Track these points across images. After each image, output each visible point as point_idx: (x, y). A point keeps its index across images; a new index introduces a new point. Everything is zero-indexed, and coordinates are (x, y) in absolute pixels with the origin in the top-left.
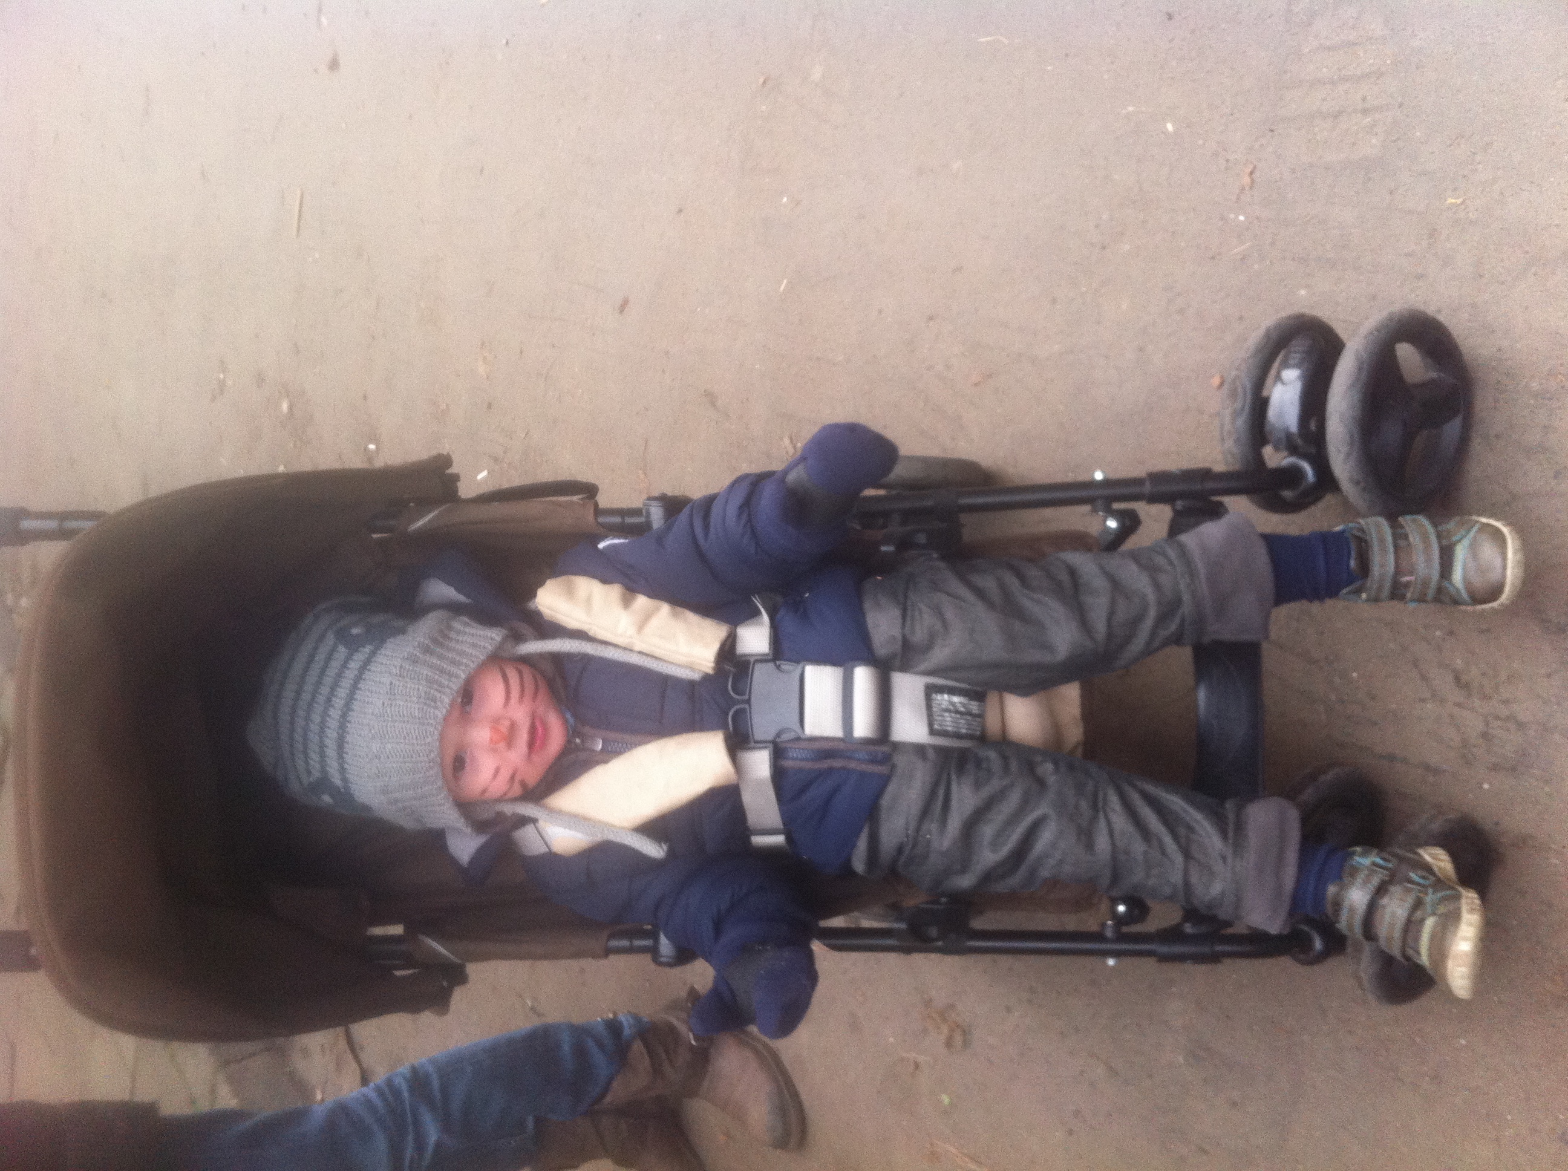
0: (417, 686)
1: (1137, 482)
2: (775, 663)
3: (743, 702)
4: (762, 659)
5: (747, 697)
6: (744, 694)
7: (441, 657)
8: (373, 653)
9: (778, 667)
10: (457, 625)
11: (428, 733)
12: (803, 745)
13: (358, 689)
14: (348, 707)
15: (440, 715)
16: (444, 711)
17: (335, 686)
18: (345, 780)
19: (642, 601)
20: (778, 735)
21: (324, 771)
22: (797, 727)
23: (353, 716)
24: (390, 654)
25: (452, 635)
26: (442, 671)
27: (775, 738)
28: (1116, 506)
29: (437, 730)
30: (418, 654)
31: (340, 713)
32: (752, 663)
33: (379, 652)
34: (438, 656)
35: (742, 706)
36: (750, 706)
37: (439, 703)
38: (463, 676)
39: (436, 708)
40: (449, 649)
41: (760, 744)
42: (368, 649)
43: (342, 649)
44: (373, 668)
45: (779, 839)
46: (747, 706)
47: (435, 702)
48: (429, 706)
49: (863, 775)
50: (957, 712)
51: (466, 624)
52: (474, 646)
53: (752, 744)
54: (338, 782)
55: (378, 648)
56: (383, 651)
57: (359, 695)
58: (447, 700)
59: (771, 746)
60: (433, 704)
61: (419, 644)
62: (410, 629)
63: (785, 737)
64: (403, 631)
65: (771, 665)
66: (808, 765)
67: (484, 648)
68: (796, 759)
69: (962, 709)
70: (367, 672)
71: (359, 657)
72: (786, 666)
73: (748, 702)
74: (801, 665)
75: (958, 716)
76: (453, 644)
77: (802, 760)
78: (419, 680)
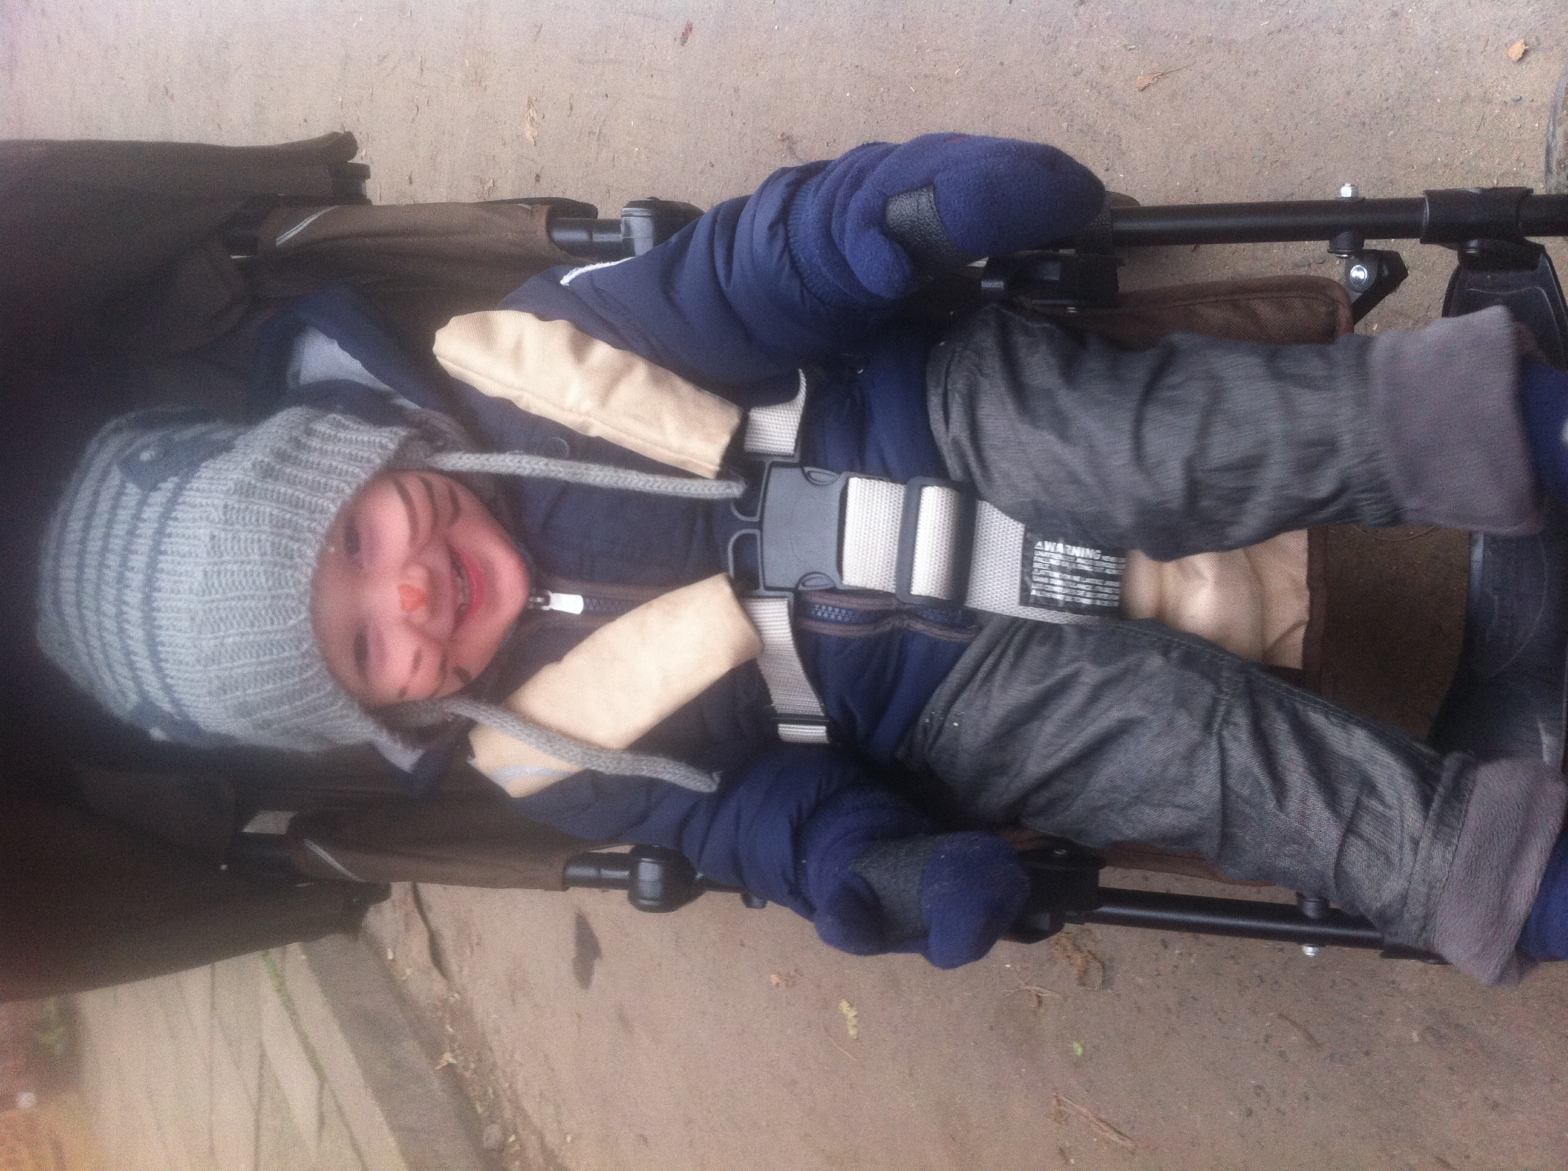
0: (256, 537)
1: (1411, 205)
2: (803, 471)
3: (752, 525)
4: (782, 462)
5: (756, 519)
6: (754, 515)
7: (292, 482)
8: (179, 489)
9: (807, 476)
10: (322, 427)
11: (290, 612)
12: (843, 599)
13: (161, 553)
14: (150, 585)
15: (304, 580)
16: (310, 571)
17: (127, 550)
18: (175, 702)
19: (602, 352)
20: (801, 581)
21: (143, 694)
22: (832, 571)
23: (161, 599)
24: (206, 487)
25: (315, 443)
26: (297, 505)
27: (797, 586)
28: (1371, 244)
29: (304, 604)
30: (253, 482)
31: (140, 596)
32: (767, 466)
33: (188, 486)
34: (288, 481)
35: (750, 531)
36: (761, 530)
37: (298, 560)
38: (333, 509)
39: (295, 567)
40: (309, 466)
41: (776, 591)
42: (169, 485)
43: (132, 489)
44: (180, 515)
45: (817, 733)
46: (757, 532)
47: (291, 558)
48: (283, 566)
50: (1077, 572)
51: (339, 425)
52: (352, 458)
53: (762, 591)
54: (167, 707)
55: (187, 478)
56: (195, 484)
57: (165, 563)
58: (311, 553)
59: (790, 595)
60: (288, 562)
61: (254, 465)
62: (240, 442)
63: (813, 583)
64: (227, 447)
65: (796, 473)
67: (369, 461)
69: (1087, 568)
70: (171, 523)
71: (158, 498)
72: (820, 475)
73: (760, 526)
74: (844, 475)
75: (1076, 578)
76: (314, 458)
78: (259, 525)
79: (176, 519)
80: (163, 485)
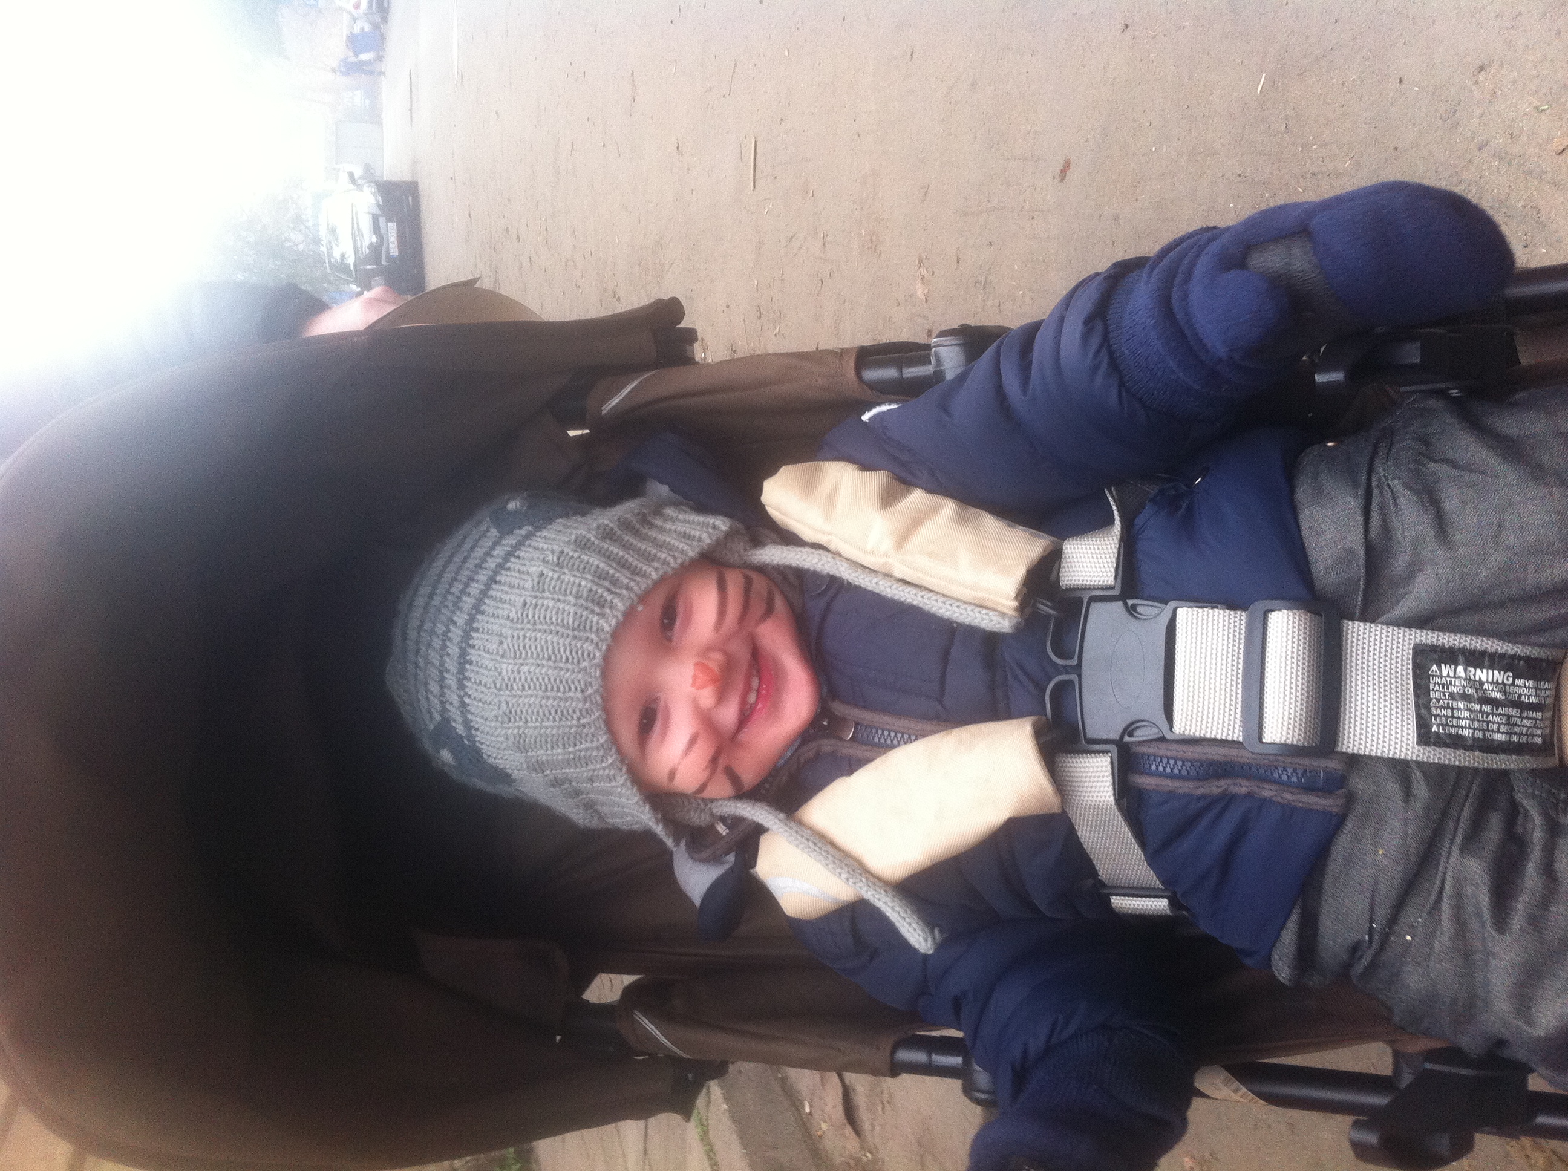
2: (1126, 604)
3: (1066, 670)
4: (1102, 596)
5: (1074, 662)
6: (1072, 656)
9: (1132, 611)
11: (586, 654)
12: (1173, 750)
13: (496, 583)
14: (477, 608)
15: (607, 628)
16: (614, 623)
18: (467, 723)
19: (916, 499)
20: (1129, 730)
21: (444, 713)
22: (1161, 718)
24: (552, 536)
26: (624, 565)
27: (1121, 737)
29: (600, 650)
30: (593, 539)
31: (466, 617)
32: (1085, 602)
33: (538, 534)
34: (624, 546)
35: (1068, 677)
36: (1081, 676)
37: (607, 610)
38: (655, 576)
39: (603, 615)
40: (646, 538)
41: (1096, 745)
42: (523, 531)
46: (1074, 677)
47: (603, 607)
49: (1289, 811)
50: (1485, 700)
52: (685, 536)
53: (1083, 745)
54: (460, 730)
56: (544, 534)
57: (495, 591)
58: (620, 605)
59: (1114, 748)
60: (597, 609)
63: (1141, 735)
65: (1118, 606)
66: (1185, 787)
68: (1163, 775)
69: (1497, 695)
72: (1146, 608)
73: (1078, 669)
74: (1170, 606)
75: (1487, 708)
77: (1172, 777)
78: (584, 573)
79: (518, 557)
80: (517, 531)
